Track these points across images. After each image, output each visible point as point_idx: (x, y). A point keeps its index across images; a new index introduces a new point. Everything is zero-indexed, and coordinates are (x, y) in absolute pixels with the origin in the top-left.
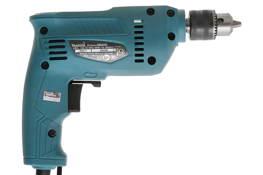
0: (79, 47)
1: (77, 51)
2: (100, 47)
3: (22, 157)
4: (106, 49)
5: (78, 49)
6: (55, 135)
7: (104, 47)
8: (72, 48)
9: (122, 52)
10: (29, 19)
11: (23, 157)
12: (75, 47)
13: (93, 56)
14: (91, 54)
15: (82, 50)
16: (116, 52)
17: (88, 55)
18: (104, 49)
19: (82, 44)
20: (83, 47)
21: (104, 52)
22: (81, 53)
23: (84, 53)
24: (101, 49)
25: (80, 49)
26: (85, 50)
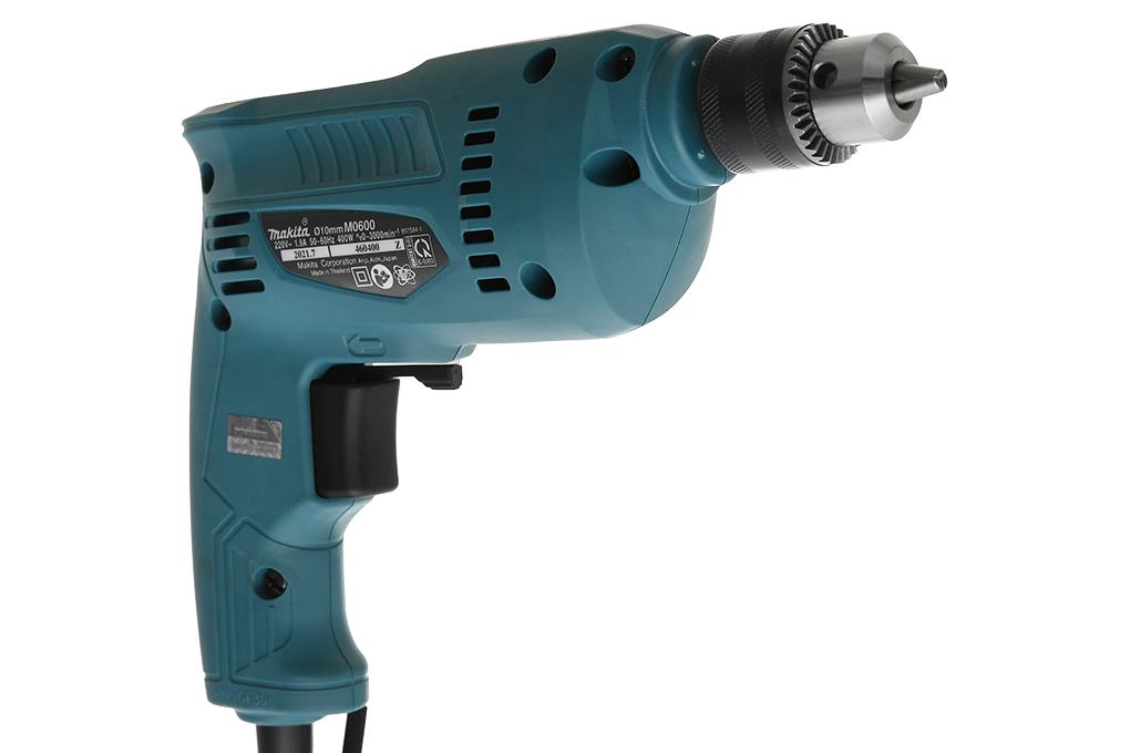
0: (291, 240)
1: (288, 255)
2: (355, 233)
3: (200, 675)
4: (374, 243)
5: (289, 248)
6: (283, 591)
7: (367, 233)
8: (272, 243)
9: (426, 253)
10: (182, 129)
11: (203, 675)
12: (280, 240)
13: (338, 272)
14: (331, 267)
15: (301, 250)
16: (404, 252)
17: (323, 269)
18: (367, 244)
19: (300, 229)
20: (302, 238)
21: (368, 256)
22: (299, 261)
23: (309, 261)
24: (359, 244)
25: (293, 247)
26: (309, 249)
